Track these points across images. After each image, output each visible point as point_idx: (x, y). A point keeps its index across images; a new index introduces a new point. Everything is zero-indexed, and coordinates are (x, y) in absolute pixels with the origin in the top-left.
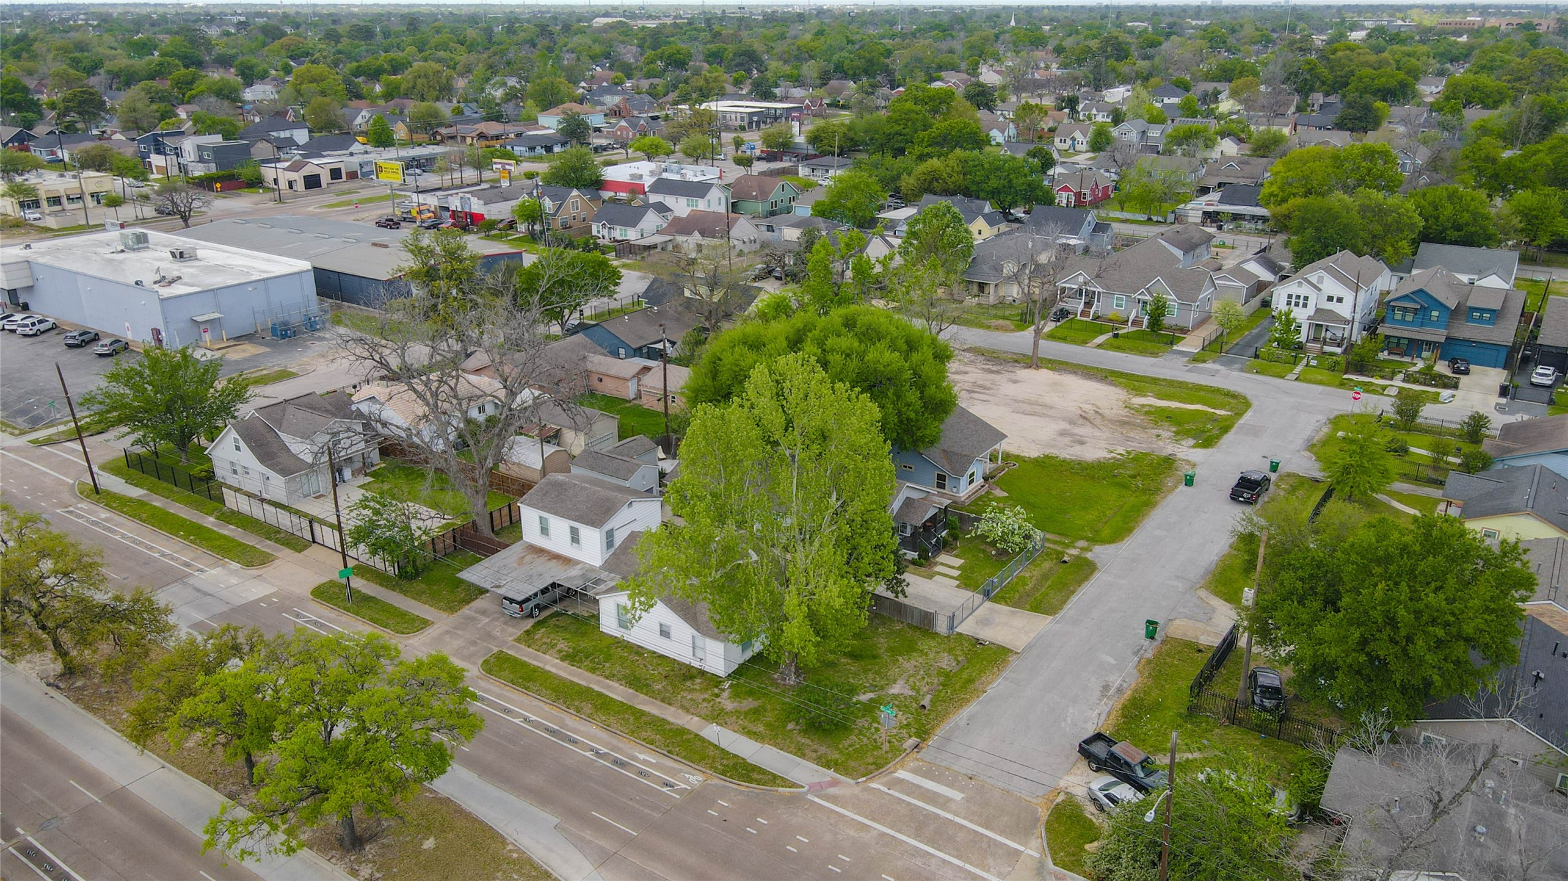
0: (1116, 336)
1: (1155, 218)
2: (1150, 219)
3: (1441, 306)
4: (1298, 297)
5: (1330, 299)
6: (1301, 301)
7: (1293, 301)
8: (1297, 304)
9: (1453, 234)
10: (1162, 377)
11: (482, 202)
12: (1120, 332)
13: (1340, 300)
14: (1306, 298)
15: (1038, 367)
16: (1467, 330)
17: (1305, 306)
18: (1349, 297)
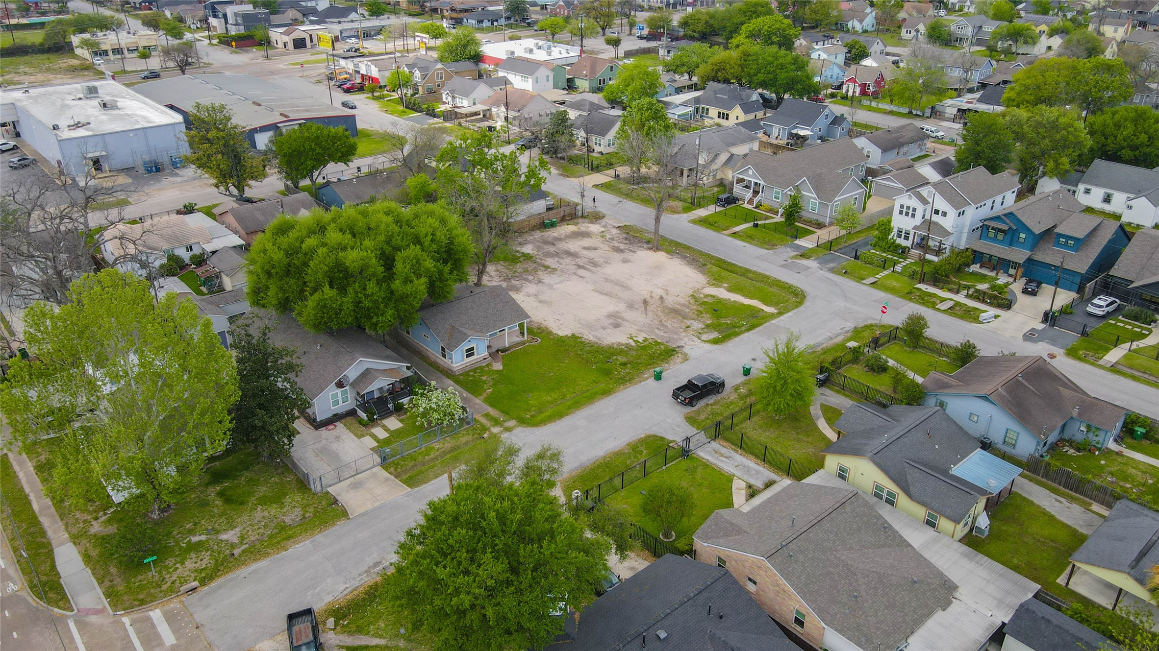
0: (756, 225)
1: (914, 112)
2: (910, 112)
3: (1027, 230)
4: (908, 208)
5: (937, 212)
6: (911, 212)
7: (905, 210)
8: (907, 214)
9: (1127, 153)
10: (754, 269)
11: (377, 69)
12: (759, 223)
13: (944, 214)
14: (914, 210)
15: (657, 249)
16: (1050, 255)
17: (913, 216)
18: (952, 213)
